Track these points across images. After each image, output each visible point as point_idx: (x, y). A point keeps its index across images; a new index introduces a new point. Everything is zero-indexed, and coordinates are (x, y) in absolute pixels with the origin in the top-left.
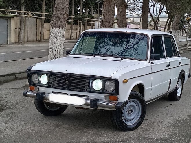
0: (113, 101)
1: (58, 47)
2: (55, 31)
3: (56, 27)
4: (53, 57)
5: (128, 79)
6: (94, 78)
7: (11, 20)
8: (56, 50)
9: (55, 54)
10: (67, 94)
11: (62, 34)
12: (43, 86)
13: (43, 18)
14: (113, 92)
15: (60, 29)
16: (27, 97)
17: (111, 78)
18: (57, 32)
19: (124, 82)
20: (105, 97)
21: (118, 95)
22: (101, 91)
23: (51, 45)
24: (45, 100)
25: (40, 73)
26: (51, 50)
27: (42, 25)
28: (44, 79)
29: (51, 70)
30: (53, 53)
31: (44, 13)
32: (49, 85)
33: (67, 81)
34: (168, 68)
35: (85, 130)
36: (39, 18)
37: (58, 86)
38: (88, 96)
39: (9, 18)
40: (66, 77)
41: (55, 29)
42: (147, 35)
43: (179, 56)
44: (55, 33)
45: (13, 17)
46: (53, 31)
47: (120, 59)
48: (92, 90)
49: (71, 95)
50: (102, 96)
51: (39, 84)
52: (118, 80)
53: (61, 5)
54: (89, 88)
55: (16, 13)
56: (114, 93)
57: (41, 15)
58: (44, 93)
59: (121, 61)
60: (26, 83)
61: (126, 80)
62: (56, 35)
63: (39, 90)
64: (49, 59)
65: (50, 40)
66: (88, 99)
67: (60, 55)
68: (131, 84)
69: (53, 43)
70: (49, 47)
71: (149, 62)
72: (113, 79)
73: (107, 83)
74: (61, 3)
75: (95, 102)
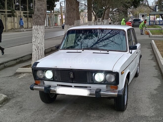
0: (113, 90)
1: (40, 41)
2: (37, 28)
3: (37, 25)
4: (37, 48)
5: (124, 70)
8: (39, 43)
9: (38, 46)
10: (71, 86)
11: (42, 30)
12: (49, 80)
13: (6, 13)
14: (113, 83)
15: (41, 26)
16: (33, 90)
17: (112, 71)
18: (38, 29)
20: (107, 87)
21: (118, 85)
22: (103, 83)
23: (35, 39)
26: (34, 43)
27: (5, 19)
28: (49, 75)
29: (56, 67)
30: (37, 45)
32: (54, 79)
33: (72, 76)
35: (88, 114)
36: (3, 14)
37: (61, 80)
38: (90, 87)
40: (71, 72)
41: (37, 26)
44: (37, 30)
46: (35, 28)
48: (94, 82)
49: (75, 87)
50: (104, 86)
51: (45, 79)
52: (119, 72)
53: (41, 7)
54: (92, 81)
57: (4, 12)
58: (50, 86)
59: (108, 53)
60: (17, 71)
61: (123, 72)
62: (38, 31)
63: (44, 84)
64: (33, 50)
65: (33, 35)
66: (91, 90)
67: (42, 47)
68: (125, 74)
69: (36, 37)
70: (33, 41)
71: (129, 52)
72: (114, 72)
73: (108, 76)
74: (41, 5)
75: (99, 93)
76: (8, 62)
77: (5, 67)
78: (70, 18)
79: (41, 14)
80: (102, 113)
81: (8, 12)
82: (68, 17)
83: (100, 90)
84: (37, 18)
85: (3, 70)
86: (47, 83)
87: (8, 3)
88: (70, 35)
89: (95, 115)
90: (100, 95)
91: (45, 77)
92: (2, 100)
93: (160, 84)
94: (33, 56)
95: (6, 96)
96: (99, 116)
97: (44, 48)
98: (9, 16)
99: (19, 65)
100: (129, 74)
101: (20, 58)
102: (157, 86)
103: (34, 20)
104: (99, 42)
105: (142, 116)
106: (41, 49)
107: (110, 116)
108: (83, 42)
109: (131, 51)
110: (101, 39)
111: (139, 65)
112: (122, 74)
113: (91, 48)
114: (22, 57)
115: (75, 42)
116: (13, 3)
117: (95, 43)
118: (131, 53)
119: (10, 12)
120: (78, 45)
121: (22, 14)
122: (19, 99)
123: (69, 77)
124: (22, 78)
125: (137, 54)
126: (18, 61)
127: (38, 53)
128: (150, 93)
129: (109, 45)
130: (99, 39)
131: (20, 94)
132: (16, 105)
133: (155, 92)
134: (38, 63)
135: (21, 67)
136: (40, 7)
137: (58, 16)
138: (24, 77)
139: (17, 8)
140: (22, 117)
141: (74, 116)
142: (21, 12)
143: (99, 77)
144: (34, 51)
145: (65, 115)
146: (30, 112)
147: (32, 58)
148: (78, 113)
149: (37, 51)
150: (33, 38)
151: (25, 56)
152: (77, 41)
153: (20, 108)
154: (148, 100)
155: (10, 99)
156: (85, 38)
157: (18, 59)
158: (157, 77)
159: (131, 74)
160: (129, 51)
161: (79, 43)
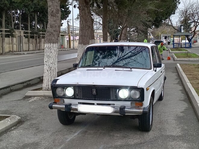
0: (138, 107)
1: (53, 60)
2: (50, 46)
3: (50, 43)
4: (49, 69)
6: (120, 88)
8: (51, 63)
9: (51, 67)
10: (93, 104)
11: (56, 49)
12: (69, 98)
14: (138, 100)
15: (54, 44)
17: (137, 87)
18: (51, 47)
20: (131, 103)
21: (143, 101)
22: (127, 99)
23: (47, 59)
24: (72, 111)
26: (46, 63)
28: (70, 92)
29: (78, 83)
30: (49, 66)
31: (4, 29)
32: (75, 97)
33: (94, 92)
35: (112, 134)
37: (83, 97)
38: (114, 104)
40: (93, 89)
41: (49, 44)
44: (49, 48)
46: (48, 46)
47: (129, 69)
48: (118, 99)
49: (98, 104)
50: (129, 103)
52: (144, 88)
54: (115, 97)
56: (140, 99)
57: (1, 31)
58: (70, 105)
59: (132, 71)
60: (26, 94)
61: (148, 88)
62: (51, 49)
63: (64, 102)
64: (44, 71)
65: (45, 54)
66: (114, 107)
67: (56, 67)
68: (150, 91)
69: (49, 57)
70: (45, 61)
71: (154, 70)
72: (139, 87)
73: (133, 92)
74: (54, 21)
75: (124, 110)
76: (14, 85)
77: (12, 91)
78: (85, 36)
79: (54, 31)
80: (126, 133)
81: (6, 31)
82: (83, 35)
83: (124, 107)
84: (51, 35)
85: (9, 94)
86: (67, 101)
87: (5, 21)
88: (89, 53)
89: (118, 135)
90: (125, 112)
91: (65, 95)
92: (16, 122)
93: (186, 107)
94: (44, 78)
95: (20, 118)
96: (123, 136)
97: (56, 68)
98: (7, 36)
99: (26, 89)
100: (153, 92)
101: (27, 81)
102: (183, 109)
103: (47, 38)
104: (119, 61)
105: (168, 135)
106: (54, 70)
107: (135, 136)
108: (101, 61)
109: (155, 69)
110: (122, 57)
111: (163, 87)
112: (147, 90)
113: (113, 66)
114: (29, 81)
115: (93, 61)
116: (12, 21)
117: (115, 63)
118: (156, 71)
119: (8, 31)
120: (96, 64)
121: (22, 34)
122: (34, 122)
123: (91, 94)
124: (33, 102)
125: (161, 74)
126: (25, 84)
127: (50, 74)
128: (176, 115)
129: (130, 64)
130: (119, 58)
131: (34, 117)
132: (32, 127)
133: (182, 115)
134: (58, 79)
135: (31, 90)
136: (53, 23)
137: (65, 36)
138: (35, 101)
139: (17, 27)
140: (41, 137)
141: (96, 136)
142: (21, 32)
143: (123, 94)
144: (46, 72)
145: (86, 135)
146: (48, 133)
147: (44, 80)
148: (101, 133)
149: (50, 72)
150: (45, 57)
151: (33, 79)
152: (95, 61)
153: (37, 129)
154: (174, 122)
155: (24, 121)
156: (103, 58)
157: (25, 82)
158: (183, 100)
159: (156, 92)
160: (154, 68)
161: (96, 62)
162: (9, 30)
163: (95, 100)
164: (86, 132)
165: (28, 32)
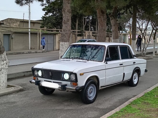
0: (75, 86)
3: (63, 42)
5: (84, 73)
6: (64, 72)
7: (56, 35)
10: (51, 82)
12: (40, 77)
13: (77, 33)
14: (74, 81)
16: (32, 83)
17: (73, 72)
19: (81, 75)
20: (71, 83)
21: (77, 82)
22: (68, 80)
25: (38, 70)
26: (60, 55)
27: (76, 38)
28: (40, 73)
29: (43, 68)
31: (77, 31)
32: (42, 76)
34: (122, 66)
36: (74, 34)
39: (55, 34)
42: (104, 46)
43: (134, 58)
44: (62, 45)
45: (57, 34)
47: (86, 61)
48: (63, 79)
49: (54, 82)
50: (69, 83)
51: (38, 76)
52: (77, 73)
53: (66, 28)
55: (60, 31)
57: (75, 32)
58: (40, 81)
63: (38, 79)
68: (87, 76)
79: (66, 33)
81: (78, 32)
83: (66, 85)
84: (63, 36)
87: (78, 24)
90: (66, 88)
95: (22, 88)
116: (84, 24)
118: (106, 63)
121: (91, 34)
123: (49, 75)
142: (90, 32)
143: (66, 76)
150: (60, 51)
155: (25, 90)
162: (80, 31)
163: (51, 79)
164: (51, 100)
165: (95, 32)
